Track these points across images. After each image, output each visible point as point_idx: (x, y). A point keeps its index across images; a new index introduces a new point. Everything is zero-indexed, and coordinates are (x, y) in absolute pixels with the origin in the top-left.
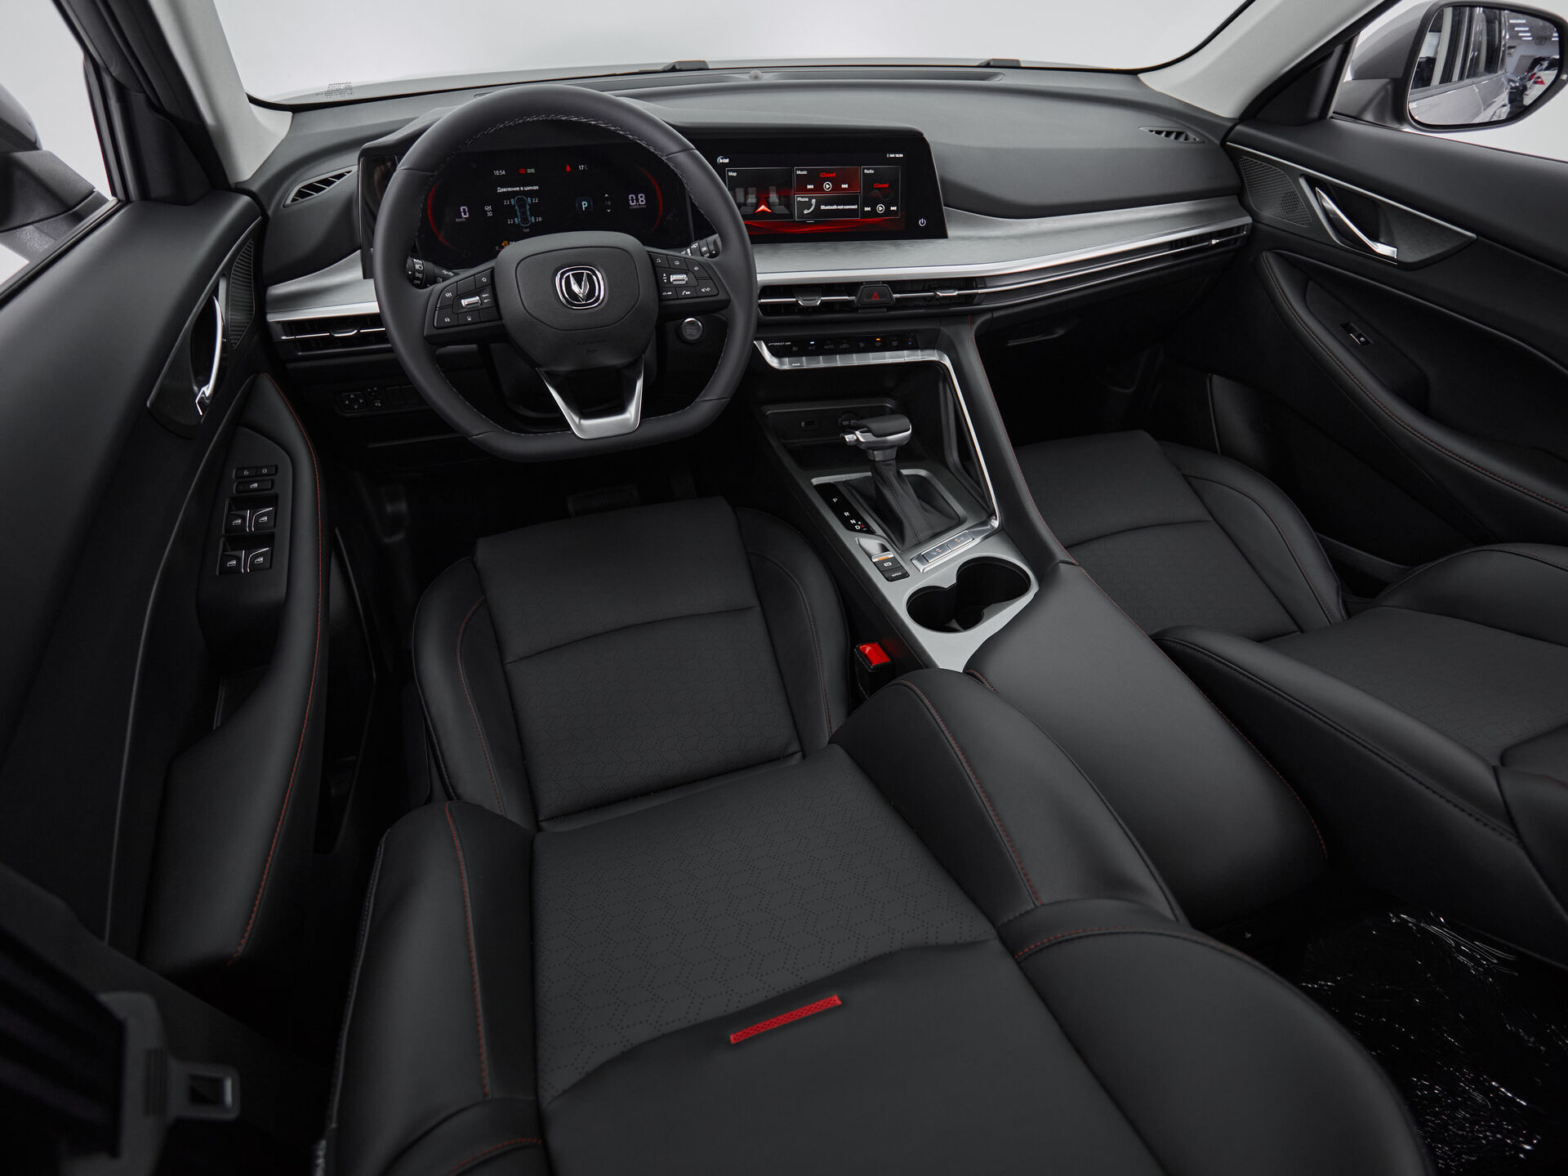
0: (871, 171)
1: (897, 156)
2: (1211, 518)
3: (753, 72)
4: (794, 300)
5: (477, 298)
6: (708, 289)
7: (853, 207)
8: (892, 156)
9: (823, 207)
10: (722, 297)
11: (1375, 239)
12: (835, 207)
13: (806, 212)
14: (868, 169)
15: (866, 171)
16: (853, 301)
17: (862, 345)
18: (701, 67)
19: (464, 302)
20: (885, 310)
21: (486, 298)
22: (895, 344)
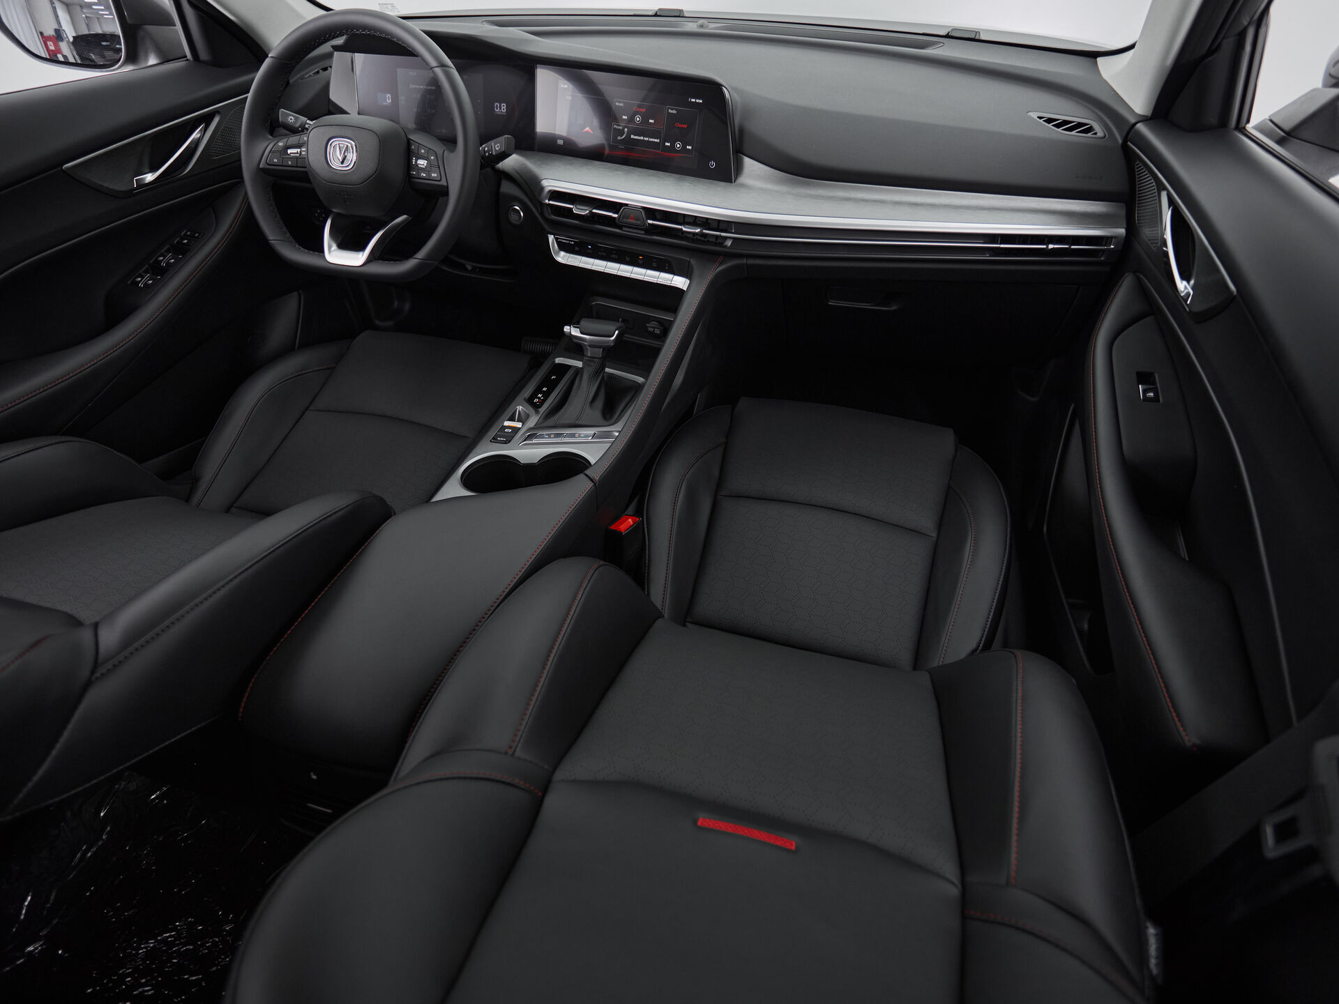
0: (674, 112)
1: (698, 101)
2: (934, 534)
3: (701, 21)
4: (572, 206)
5: (299, 150)
6: (435, 175)
7: (656, 140)
8: (693, 100)
9: (632, 136)
10: (443, 183)
11: (1183, 277)
12: (642, 138)
13: (619, 138)
14: (672, 109)
15: (670, 111)
16: (615, 218)
17: (628, 259)
18: (679, 14)
19: (289, 151)
20: (642, 232)
21: (304, 151)
22: (654, 265)
